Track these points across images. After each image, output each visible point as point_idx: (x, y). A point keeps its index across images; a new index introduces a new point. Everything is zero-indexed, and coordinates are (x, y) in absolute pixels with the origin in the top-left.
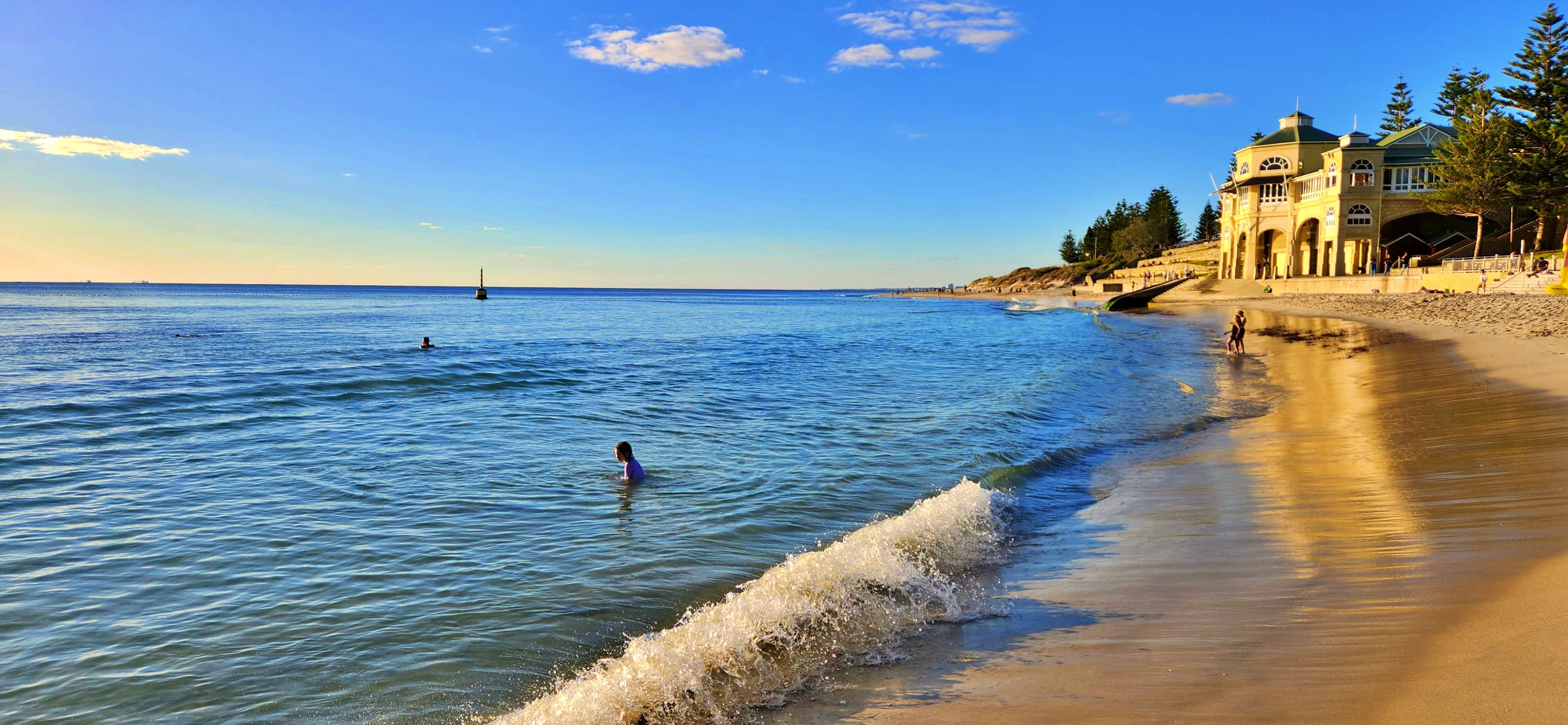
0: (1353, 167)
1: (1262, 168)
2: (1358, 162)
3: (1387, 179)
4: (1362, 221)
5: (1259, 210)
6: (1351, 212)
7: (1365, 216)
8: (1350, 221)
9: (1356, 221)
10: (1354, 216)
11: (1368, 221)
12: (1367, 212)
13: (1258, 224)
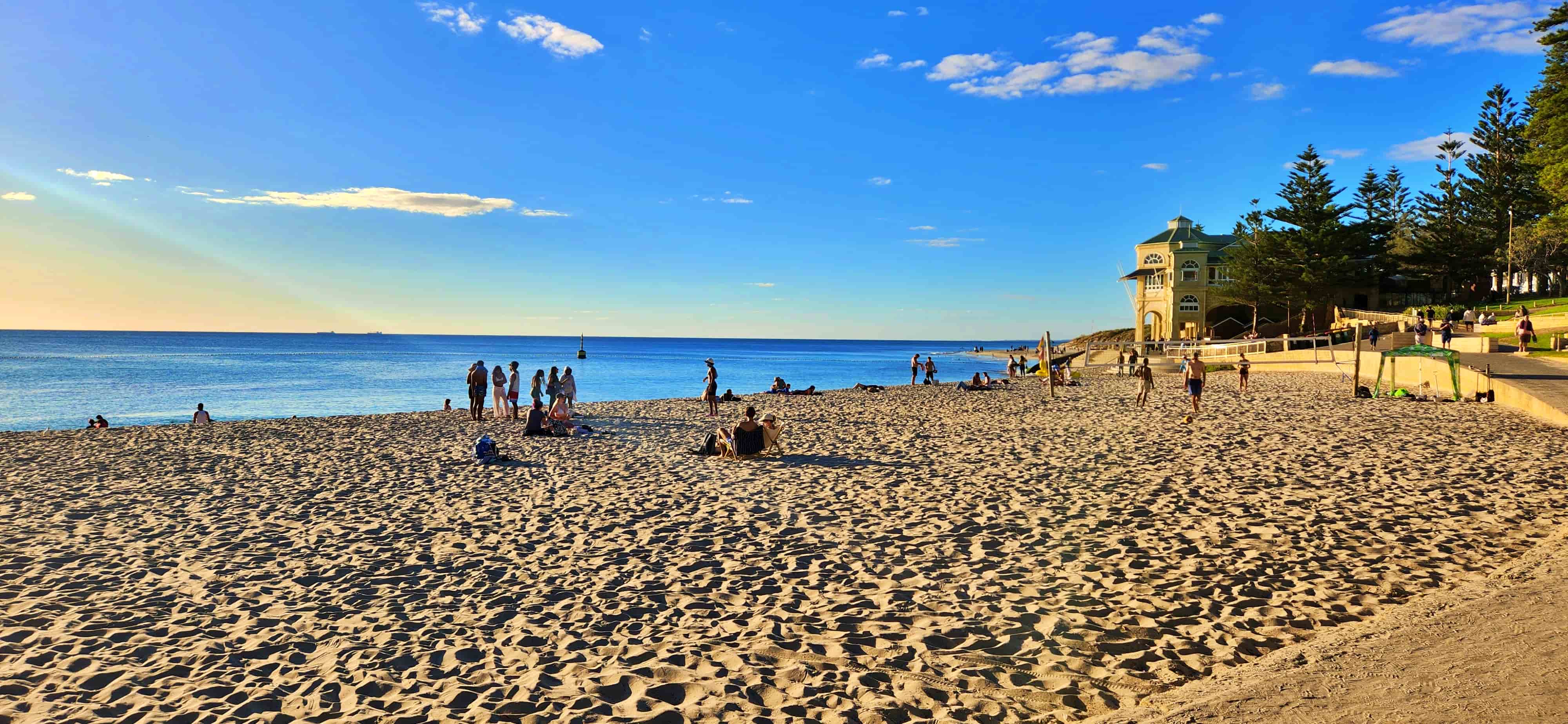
0: (1183, 266)
1: (1146, 262)
2: (1187, 262)
3: (1212, 275)
4: (1191, 308)
5: (1144, 295)
6: (1183, 301)
7: (1193, 304)
8: (1182, 308)
9: (1187, 308)
10: (1185, 304)
11: (1196, 308)
12: (1195, 301)
13: (1143, 307)
